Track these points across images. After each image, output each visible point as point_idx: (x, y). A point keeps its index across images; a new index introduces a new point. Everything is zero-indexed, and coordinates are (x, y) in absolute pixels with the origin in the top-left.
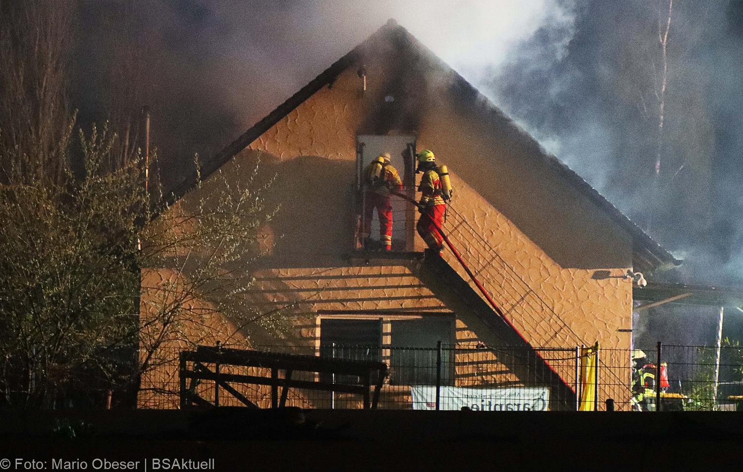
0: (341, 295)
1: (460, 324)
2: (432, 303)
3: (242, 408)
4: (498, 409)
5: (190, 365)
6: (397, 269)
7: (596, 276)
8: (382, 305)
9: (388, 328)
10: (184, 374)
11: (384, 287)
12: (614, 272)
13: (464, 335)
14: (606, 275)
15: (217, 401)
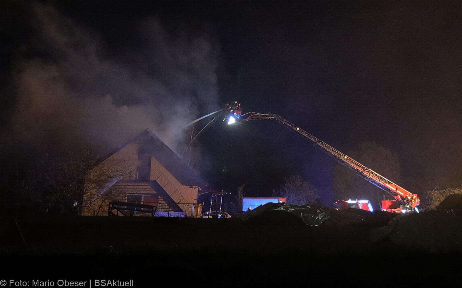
0: (133, 190)
1: (159, 197)
2: (154, 192)
3: (124, 217)
4: (174, 216)
5: (111, 206)
6: (146, 184)
7: (190, 187)
8: (142, 192)
9: (143, 197)
10: (110, 207)
11: (142, 188)
12: (194, 187)
13: (161, 200)
14: (192, 187)
15: (117, 214)
